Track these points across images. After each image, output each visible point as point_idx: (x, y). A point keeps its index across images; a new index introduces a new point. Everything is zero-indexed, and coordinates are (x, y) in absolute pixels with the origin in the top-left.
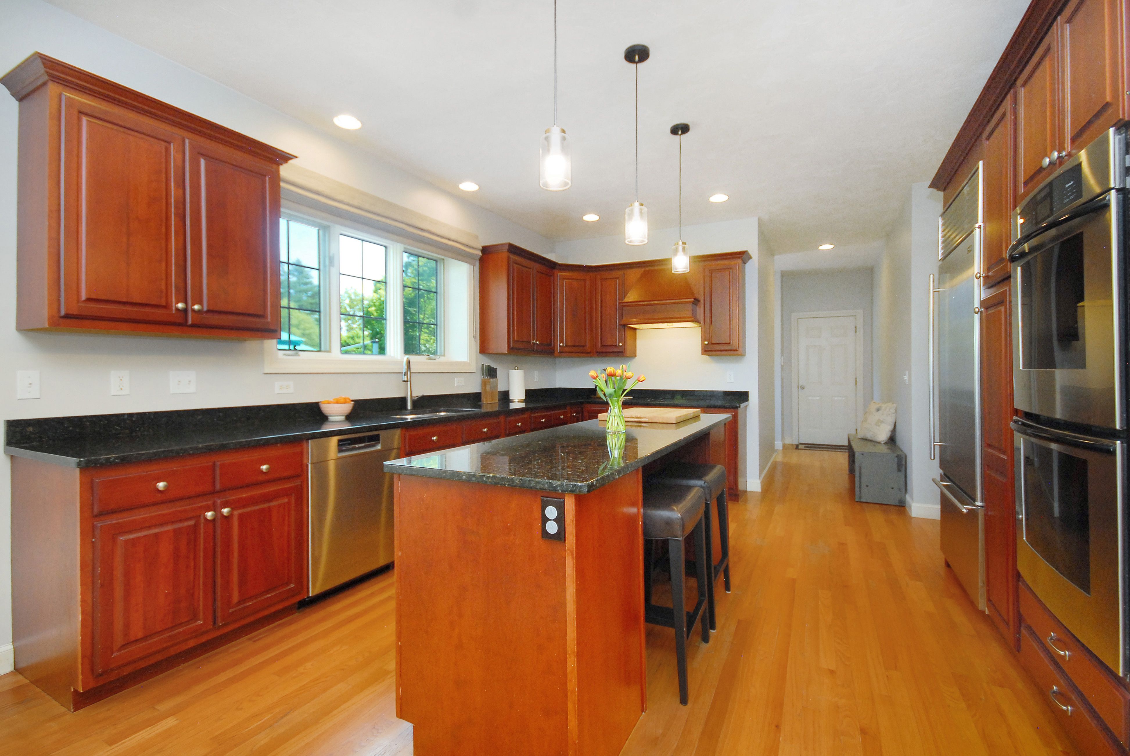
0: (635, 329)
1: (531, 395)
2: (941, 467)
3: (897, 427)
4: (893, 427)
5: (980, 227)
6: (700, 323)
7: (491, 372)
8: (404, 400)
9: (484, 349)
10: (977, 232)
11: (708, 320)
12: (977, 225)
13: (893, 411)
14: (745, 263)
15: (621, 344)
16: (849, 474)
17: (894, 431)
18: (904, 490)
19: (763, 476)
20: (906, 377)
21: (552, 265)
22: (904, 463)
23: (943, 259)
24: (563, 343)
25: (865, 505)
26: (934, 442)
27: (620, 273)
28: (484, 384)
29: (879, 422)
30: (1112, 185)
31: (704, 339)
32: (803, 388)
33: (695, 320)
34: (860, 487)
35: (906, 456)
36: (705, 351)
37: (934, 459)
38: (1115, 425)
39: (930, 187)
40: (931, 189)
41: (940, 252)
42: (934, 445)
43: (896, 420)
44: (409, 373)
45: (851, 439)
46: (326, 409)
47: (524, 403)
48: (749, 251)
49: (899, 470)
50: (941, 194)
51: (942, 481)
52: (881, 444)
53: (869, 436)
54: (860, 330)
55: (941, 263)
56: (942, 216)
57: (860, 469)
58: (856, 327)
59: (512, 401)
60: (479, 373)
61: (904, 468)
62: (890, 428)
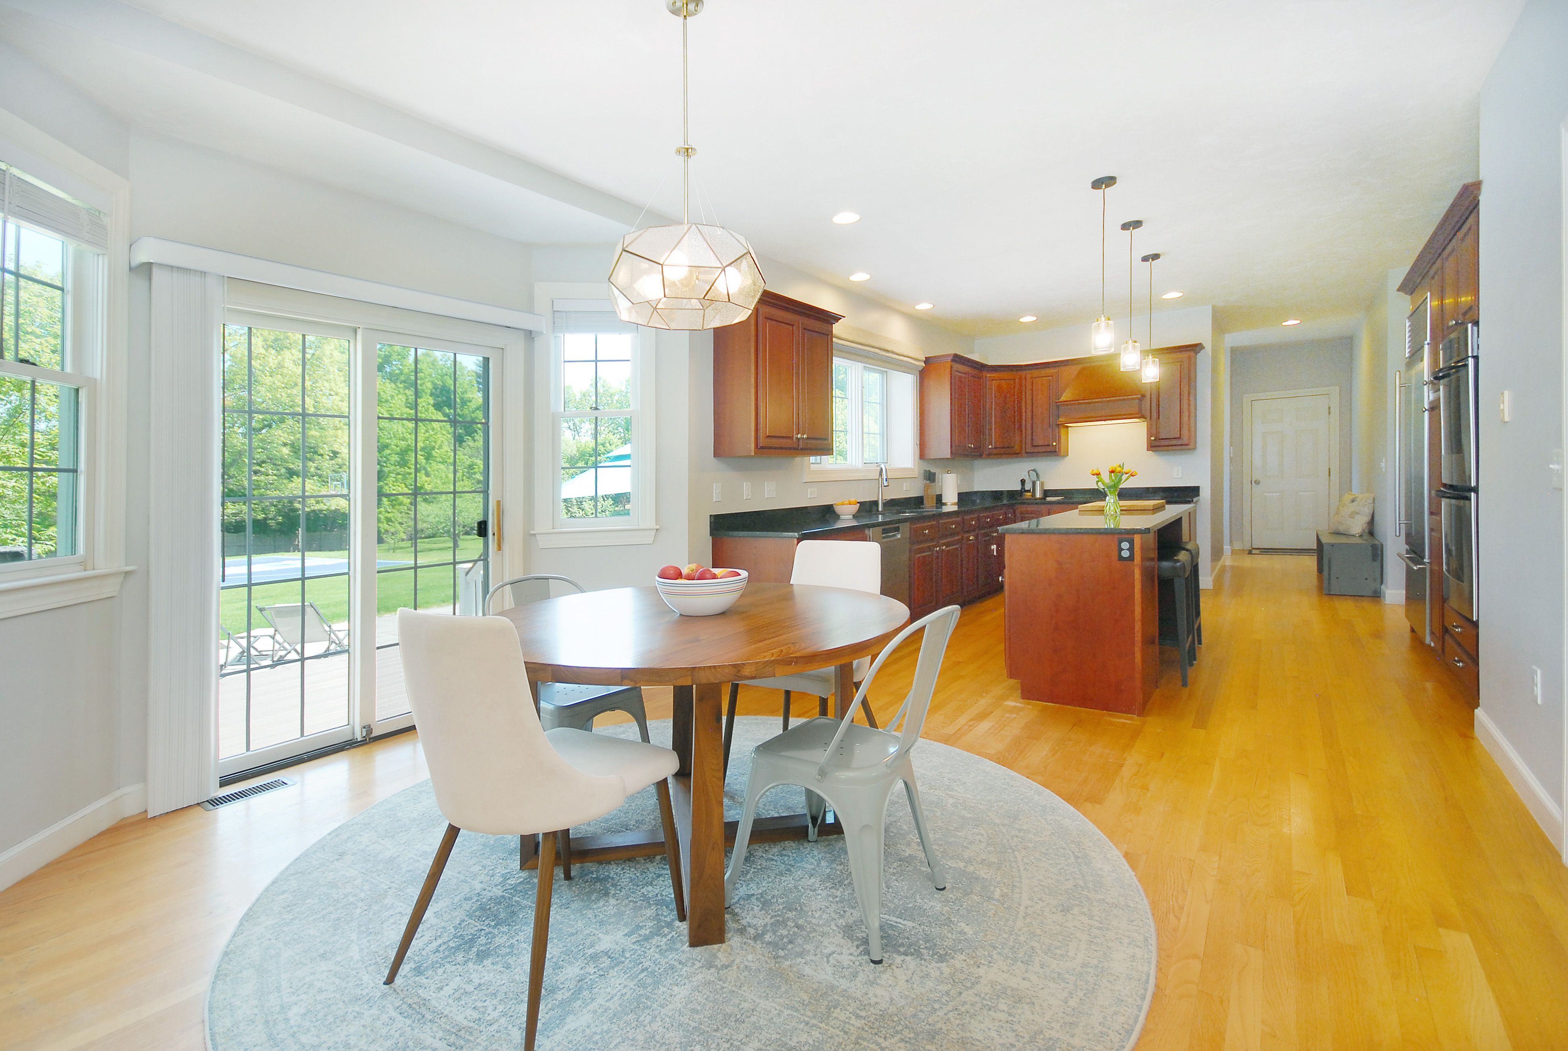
0: (1068, 427)
1: (963, 497)
2: (1406, 544)
3: (1376, 518)
4: (1370, 518)
5: (1428, 344)
6: (1146, 418)
7: (930, 477)
8: (876, 503)
9: (922, 456)
10: (1426, 347)
11: (1155, 415)
12: (1426, 343)
13: (1371, 501)
14: (1197, 354)
15: (1054, 444)
16: (1318, 575)
17: (1372, 522)
18: (1379, 581)
19: (1215, 573)
20: (1383, 465)
21: (981, 367)
22: (1379, 553)
23: (1410, 357)
24: (992, 445)
25: (1334, 597)
26: (1399, 520)
27: (1052, 371)
28: (926, 488)
29: (1353, 515)
30: (1470, 354)
31: (1149, 434)
32: (1257, 483)
33: (1142, 416)
34: (1329, 579)
35: (1382, 545)
36: (1151, 447)
37: (1399, 536)
38: (1470, 483)
39: (1398, 290)
40: (1400, 293)
41: (1407, 351)
42: (1400, 524)
43: (1373, 513)
44: (880, 479)
45: (1320, 533)
46: (838, 509)
47: (957, 506)
48: (1203, 343)
49: (1374, 560)
50: (1408, 297)
51: (1406, 554)
52: (1355, 536)
53: (1341, 529)
54: (1335, 410)
55: (1408, 360)
56: (1409, 318)
57: (1330, 562)
58: (1329, 408)
59: (945, 504)
60: (922, 477)
61: (1380, 558)
62: (1367, 519)
